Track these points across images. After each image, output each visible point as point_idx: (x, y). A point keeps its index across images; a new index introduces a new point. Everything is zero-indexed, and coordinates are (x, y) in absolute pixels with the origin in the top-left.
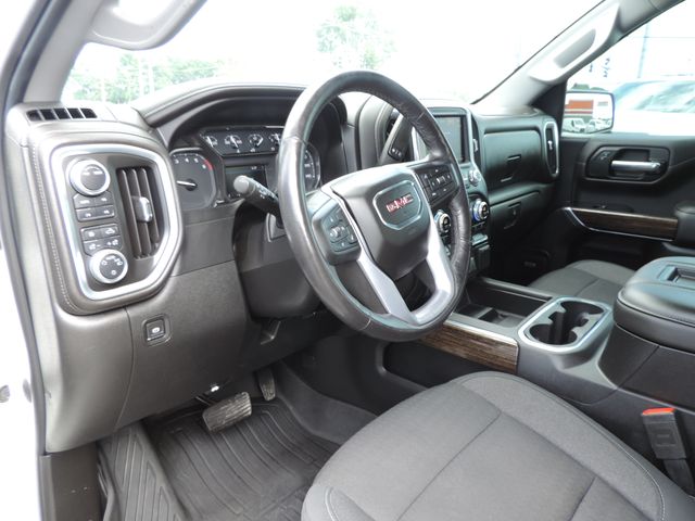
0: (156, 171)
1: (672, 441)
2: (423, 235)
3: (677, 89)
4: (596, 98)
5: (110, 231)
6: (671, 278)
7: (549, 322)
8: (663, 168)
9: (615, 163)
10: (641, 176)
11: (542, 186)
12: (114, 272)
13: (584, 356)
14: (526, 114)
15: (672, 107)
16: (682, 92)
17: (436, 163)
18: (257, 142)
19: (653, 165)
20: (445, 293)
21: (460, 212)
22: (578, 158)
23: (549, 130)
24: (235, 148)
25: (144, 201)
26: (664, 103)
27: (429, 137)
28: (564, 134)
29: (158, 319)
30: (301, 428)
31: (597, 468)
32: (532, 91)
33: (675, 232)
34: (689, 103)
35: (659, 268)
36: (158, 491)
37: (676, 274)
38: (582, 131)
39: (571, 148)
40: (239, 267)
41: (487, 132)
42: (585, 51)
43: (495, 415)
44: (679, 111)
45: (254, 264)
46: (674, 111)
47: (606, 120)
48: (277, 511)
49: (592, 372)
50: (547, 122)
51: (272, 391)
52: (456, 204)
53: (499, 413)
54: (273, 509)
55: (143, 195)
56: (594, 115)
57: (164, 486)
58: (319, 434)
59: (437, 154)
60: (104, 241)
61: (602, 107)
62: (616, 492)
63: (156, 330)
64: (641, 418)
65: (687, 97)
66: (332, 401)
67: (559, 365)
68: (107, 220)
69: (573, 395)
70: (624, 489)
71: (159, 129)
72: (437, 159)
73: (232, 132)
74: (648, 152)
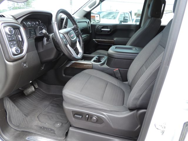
0: (20, 30)
1: (118, 74)
2: (76, 42)
3: (110, 14)
4: (96, 15)
5: (15, 43)
6: (115, 48)
7: (96, 59)
8: (111, 30)
9: (102, 29)
10: (107, 32)
11: (88, 35)
12: (18, 52)
13: (103, 64)
14: (84, 19)
15: (109, 18)
16: (111, 14)
17: (76, 28)
18: (34, 24)
19: (109, 30)
20: (81, 52)
21: (81, 38)
22: (95, 28)
23: (89, 22)
24: (30, 25)
25: (20, 36)
26: (108, 17)
27: (74, 23)
28: (91, 23)
29: (25, 63)
30: (45, 93)
31: (108, 81)
32: (84, 13)
33: (114, 43)
34: (112, 17)
35: (113, 47)
36: (17, 110)
37: (116, 48)
38: (93, 23)
39: (93, 26)
40: (37, 52)
41: (78, 22)
42: (95, 5)
43: (90, 76)
44: (110, 19)
45: (41, 50)
46: (109, 19)
47: (98, 21)
48: (46, 109)
49: (105, 66)
50: (88, 21)
51: (37, 86)
52: (80, 36)
53: (91, 75)
54: (45, 109)
55: (19, 35)
56: (96, 19)
57: (18, 109)
58: (50, 93)
59: (75, 26)
60: (14, 45)
61: (97, 17)
62: (112, 83)
63: (25, 65)
64: (114, 72)
65: (112, 15)
66: (52, 85)
67: (99, 66)
68: (14, 40)
69: (103, 70)
70: (113, 83)
71: (18, 20)
72: (75, 27)
73: (28, 21)
74: (108, 27)
